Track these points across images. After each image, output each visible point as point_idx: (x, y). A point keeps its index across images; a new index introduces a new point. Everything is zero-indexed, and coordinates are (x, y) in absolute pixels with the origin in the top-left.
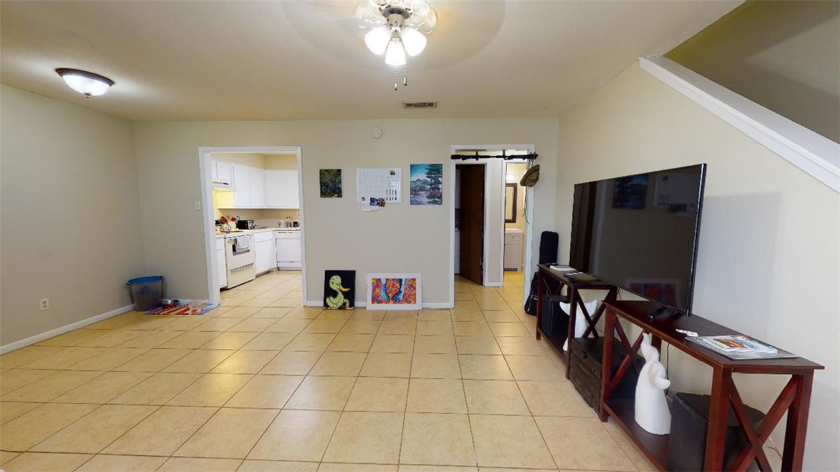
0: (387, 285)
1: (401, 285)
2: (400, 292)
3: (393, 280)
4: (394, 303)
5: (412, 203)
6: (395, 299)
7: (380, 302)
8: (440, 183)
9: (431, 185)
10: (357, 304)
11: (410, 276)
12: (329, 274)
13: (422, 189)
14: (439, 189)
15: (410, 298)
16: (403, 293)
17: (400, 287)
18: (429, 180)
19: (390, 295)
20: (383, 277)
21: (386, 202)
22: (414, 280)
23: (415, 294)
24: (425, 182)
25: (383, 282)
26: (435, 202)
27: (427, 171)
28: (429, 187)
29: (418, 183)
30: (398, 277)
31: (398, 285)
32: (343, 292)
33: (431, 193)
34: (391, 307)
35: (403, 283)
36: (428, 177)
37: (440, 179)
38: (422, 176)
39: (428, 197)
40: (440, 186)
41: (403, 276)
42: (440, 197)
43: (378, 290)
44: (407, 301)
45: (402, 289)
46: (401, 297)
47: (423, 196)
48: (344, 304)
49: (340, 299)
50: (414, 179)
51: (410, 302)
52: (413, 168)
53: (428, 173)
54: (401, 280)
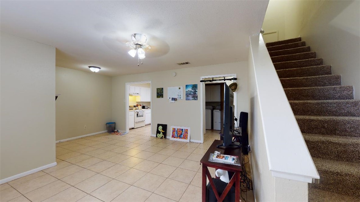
0: (178, 131)
1: (182, 131)
2: (182, 134)
3: (180, 129)
4: (180, 138)
5: (186, 99)
6: (180, 137)
7: (174, 137)
9: (193, 92)
10: (167, 137)
11: (186, 128)
13: (190, 94)
14: (196, 94)
15: (185, 137)
18: (192, 90)
19: (178, 135)
20: (176, 128)
21: (177, 99)
22: (187, 130)
23: (187, 136)
24: (191, 91)
25: (176, 130)
26: (195, 99)
27: (192, 87)
28: (192, 93)
29: (189, 92)
30: (182, 128)
31: (181, 131)
32: (162, 132)
34: (178, 140)
35: (183, 131)
36: (192, 89)
37: (196, 90)
38: (190, 89)
39: (192, 97)
40: (197, 93)
41: (184, 128)
42: (197, 97)
43: (174, 132)
45: (183, 133)
46: (182, 136)
47: (190, 97)
48: (162, 137)
49: (161, 135)
50: (187, 90)
51: (185, 139)
52: (187, 86)
53: (192, 88)
54: (182, 129)
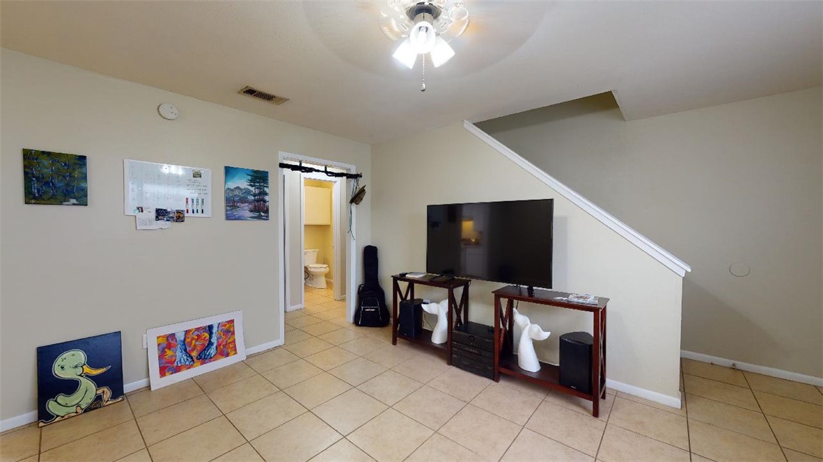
0: (188, 340)
1: (211, 334)
2: (210, 344)
3: (198, 329)
4: (202, 364)
5: (228, 218)
6: (203, 358)
7: (178, 369)
8: (266, 194)
9: (254, 195)
10: (128, 387)
11: (225, 318)
12: (46, 356)
13: (243, 200)
14: (264, 202)
15: (226, 349)
16: (215, 345)
17: (210, 337)
18: (252, 189)
19: (194, 354)
20: (179, 330)
21: (186, 215)
22: (232, 321)
23: (234, 341)
24: (248, 192)
25: (180, 336)
26: (259, 218)
27: (250, 178)
28: (253, 198)
29: (237, 192)
30: (205, 323)
31: (207, 335)
32: (93, 378)
33: (255, 206)
34: (199, 370)
35: (215, 330)
36: (250, 185)
37: (266, 189)
38: (242, 183)
39: (251, 211)
40: (267, 198)
41: (214, 321)
42: (267, 211)
43: (169, 353)
44: (223, 353)
45: (214, 340)
46: (213, 351)
47: (245, 210)
48: (99, 398)
49: (88, 391)
50: (232, 185)
51: (227, 355)
52: (229, 171)
53: (251, 181)
54: (210, 327)
